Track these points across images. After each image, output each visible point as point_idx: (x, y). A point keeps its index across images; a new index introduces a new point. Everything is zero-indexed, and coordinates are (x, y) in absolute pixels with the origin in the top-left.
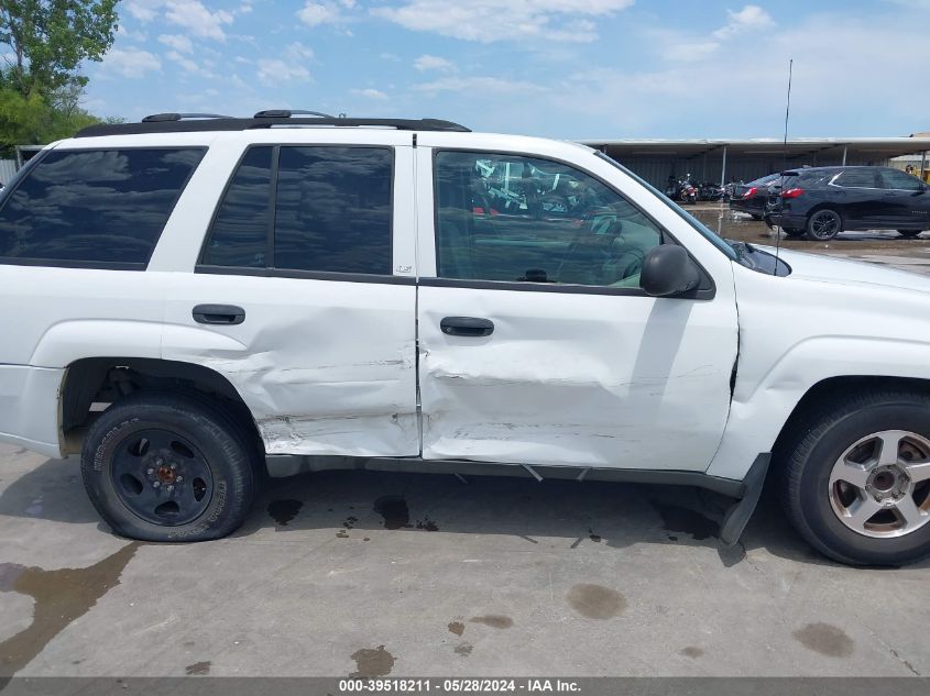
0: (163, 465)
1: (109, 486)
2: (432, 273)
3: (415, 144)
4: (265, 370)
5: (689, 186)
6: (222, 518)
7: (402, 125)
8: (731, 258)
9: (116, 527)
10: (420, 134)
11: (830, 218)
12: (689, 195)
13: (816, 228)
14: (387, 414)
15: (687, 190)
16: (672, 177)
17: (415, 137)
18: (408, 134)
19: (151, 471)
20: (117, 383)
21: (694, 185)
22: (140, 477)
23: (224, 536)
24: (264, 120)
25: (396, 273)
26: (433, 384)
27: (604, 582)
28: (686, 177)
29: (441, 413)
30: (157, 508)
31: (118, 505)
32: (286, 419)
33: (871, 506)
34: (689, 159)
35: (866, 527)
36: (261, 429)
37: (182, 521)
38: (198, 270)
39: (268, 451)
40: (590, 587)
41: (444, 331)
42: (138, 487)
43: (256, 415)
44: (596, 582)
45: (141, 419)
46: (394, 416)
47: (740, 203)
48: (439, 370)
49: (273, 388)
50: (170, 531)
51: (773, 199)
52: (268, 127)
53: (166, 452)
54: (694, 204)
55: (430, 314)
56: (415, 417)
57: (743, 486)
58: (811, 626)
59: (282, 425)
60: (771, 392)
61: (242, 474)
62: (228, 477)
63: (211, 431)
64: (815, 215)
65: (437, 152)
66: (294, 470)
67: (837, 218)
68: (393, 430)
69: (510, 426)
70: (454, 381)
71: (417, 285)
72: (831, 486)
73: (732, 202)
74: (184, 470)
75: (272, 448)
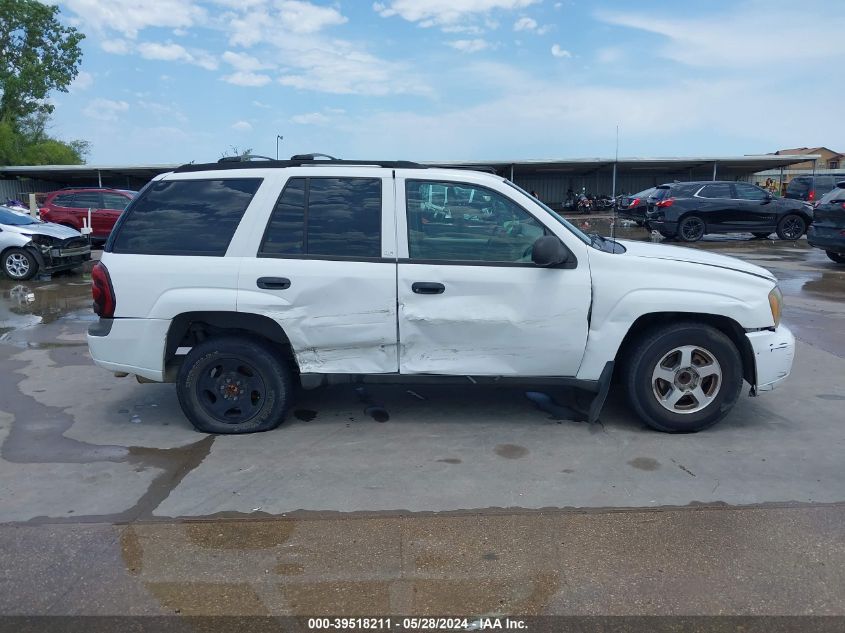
0: (231, 383)
1: (195, 398)
2: (406, 255)
3: (394, 176)
4: (303, 318)
5: (584, 198)
6: (270, 416)
7: (385, 165)
8: (587, 243)
9: (198, 425)
10: (397, 170)
11: (696, 223)
12: (584, 206)
13: (686, 232)
14: (377, 345)
15: (583, 202)
16: (570, 191)
17: (394, 172)
18: (390, 170)
19: (222, 387)
20: (194, 332)
21: (589, 197)
22: (215, 391)
23: (272, 429)
24: (297, 161)
25: (383, 256)
26: (408, 324)
27: (516, 443)
28: (582, 191)
29: (412, 344)
30: (227, 412)
31: (200, 411)
32: (314, 349)
33: (678, 394)
34: (585, 174)
35: (676, 408)
36: (298, 357)
37: (243, 420)
38: (259, 256)
39: (302, 371)
40: (508, 445)
41: (415, 291)
42: (213, 398)
43: (295, 347)
44: (511, 443)
45: (220, 352)
46: (383, 346)
47: (627, 213)
48: (411, 316)
49: (307, 330)
50: (236, 427)
51: (651, 209)
52: (299, 165)
53: (233, 373)
54: (588, 213)
55: (405, 280)
56: (395, 347)
57: (598, 384)
58: (638, 459)
59: (311, 354)
60: (612, 324)
61: (285, 386)
62: (275, 387)
63: (266, 358)
64: (685, 221)
65: (408, 182)
66: (318, 383)
67: (701, 223)
68: (382, 355)
69: (455, 351)
70: (420, 322)
71: (397, 263)
72: (653, 382)
73: (620, 211)
74: (245, 386)
75: (304, 369)
